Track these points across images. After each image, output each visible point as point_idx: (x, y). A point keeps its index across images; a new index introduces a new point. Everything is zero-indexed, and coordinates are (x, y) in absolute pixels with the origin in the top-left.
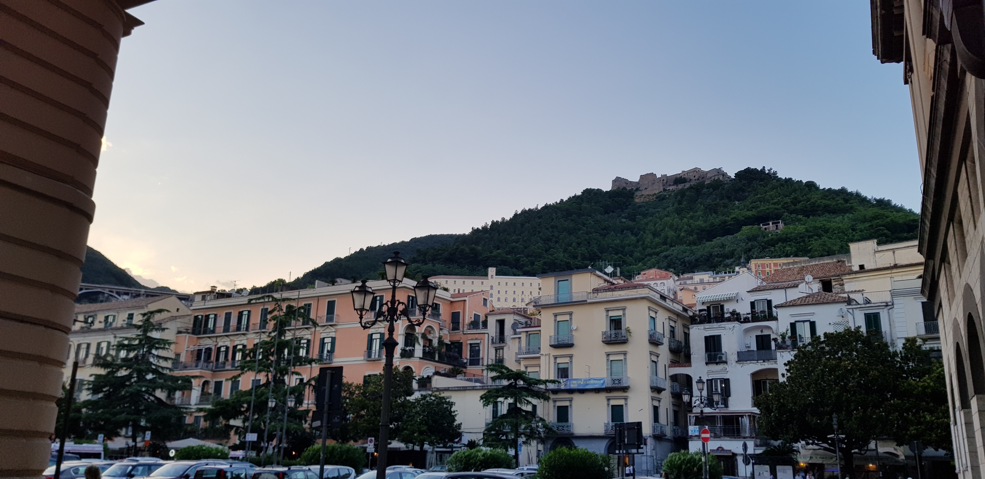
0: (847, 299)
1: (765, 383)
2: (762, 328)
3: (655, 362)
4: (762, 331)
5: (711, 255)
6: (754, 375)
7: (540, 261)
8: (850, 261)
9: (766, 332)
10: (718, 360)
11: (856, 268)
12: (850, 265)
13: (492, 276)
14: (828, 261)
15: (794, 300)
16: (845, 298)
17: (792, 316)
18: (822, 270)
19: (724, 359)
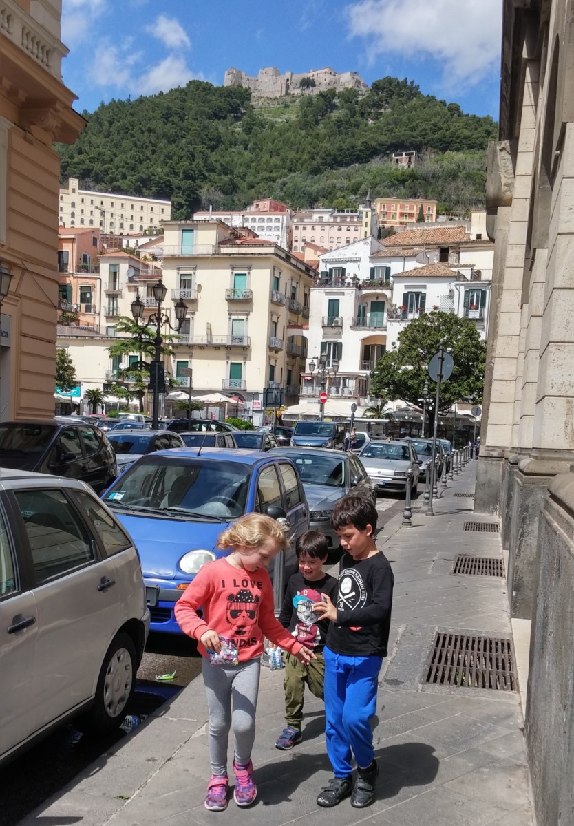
0: (456, 274)
1: (373, 348)
2: (378, 295)
3: (276, 323)
4: (377, 298)
5: (335, 187)
6: (364, 340)
7: (133, 176)
8: (469, 228)
9: (381, 300)
10: (333, 325)
11: (473, 238)
12: (469, 232)
13: (74, 190)
14: (450, 226)
15: (411, 271)
16: (455, 272)
17: (406, 287)
18: (443, 235)
19: (339, 324)
